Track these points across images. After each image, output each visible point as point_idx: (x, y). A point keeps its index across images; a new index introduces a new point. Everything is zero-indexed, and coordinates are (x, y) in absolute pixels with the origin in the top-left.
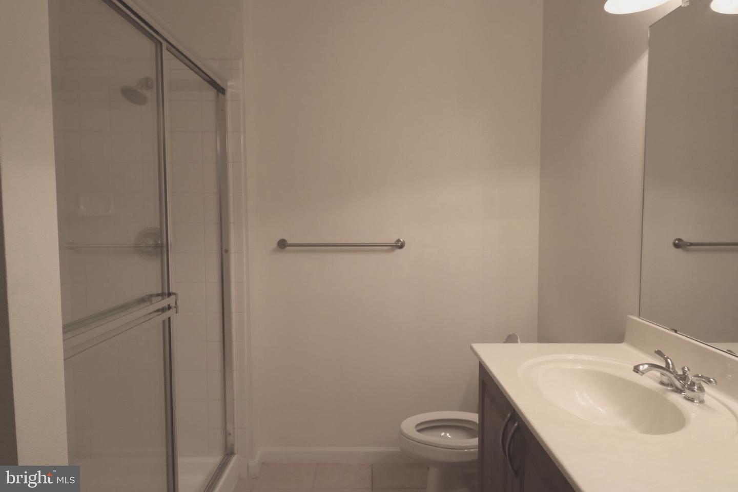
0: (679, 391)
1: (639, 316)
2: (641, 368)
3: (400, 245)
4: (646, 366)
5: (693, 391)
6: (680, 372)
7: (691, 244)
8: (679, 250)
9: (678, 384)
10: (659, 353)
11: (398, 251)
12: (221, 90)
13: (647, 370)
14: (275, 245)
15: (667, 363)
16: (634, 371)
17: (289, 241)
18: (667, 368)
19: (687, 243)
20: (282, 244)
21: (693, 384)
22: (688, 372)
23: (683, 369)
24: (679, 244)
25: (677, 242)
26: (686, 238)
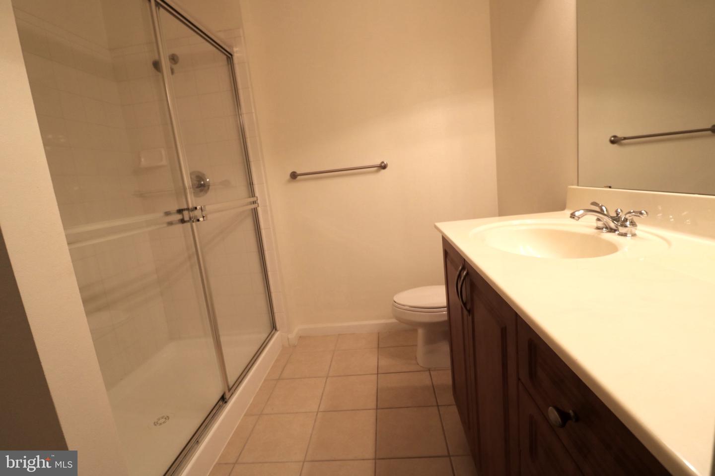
0: (613, 231)
1: (578, 185)
2: (577, 214)
3: (383, 167)
4: (581, 212)
5: (626, 226)
6: (615, 215)
7: (625, 138)
8: (615, 146)
9: (612, 225)
10: (594, 204)
11: (383, 171)
12: (229, 56)
13: (583, 216)
14: (288, 177)
15: (602, 210)
16: (571, 217)
17: (298, 172)
18: (601, 212)
19: (621, 138)
20: (294, 176)
21: (626, 220)
22: (621, 214)
23: (616, 211)
24: (615, 141)
25: (613, 139)
26: (620, 134)
